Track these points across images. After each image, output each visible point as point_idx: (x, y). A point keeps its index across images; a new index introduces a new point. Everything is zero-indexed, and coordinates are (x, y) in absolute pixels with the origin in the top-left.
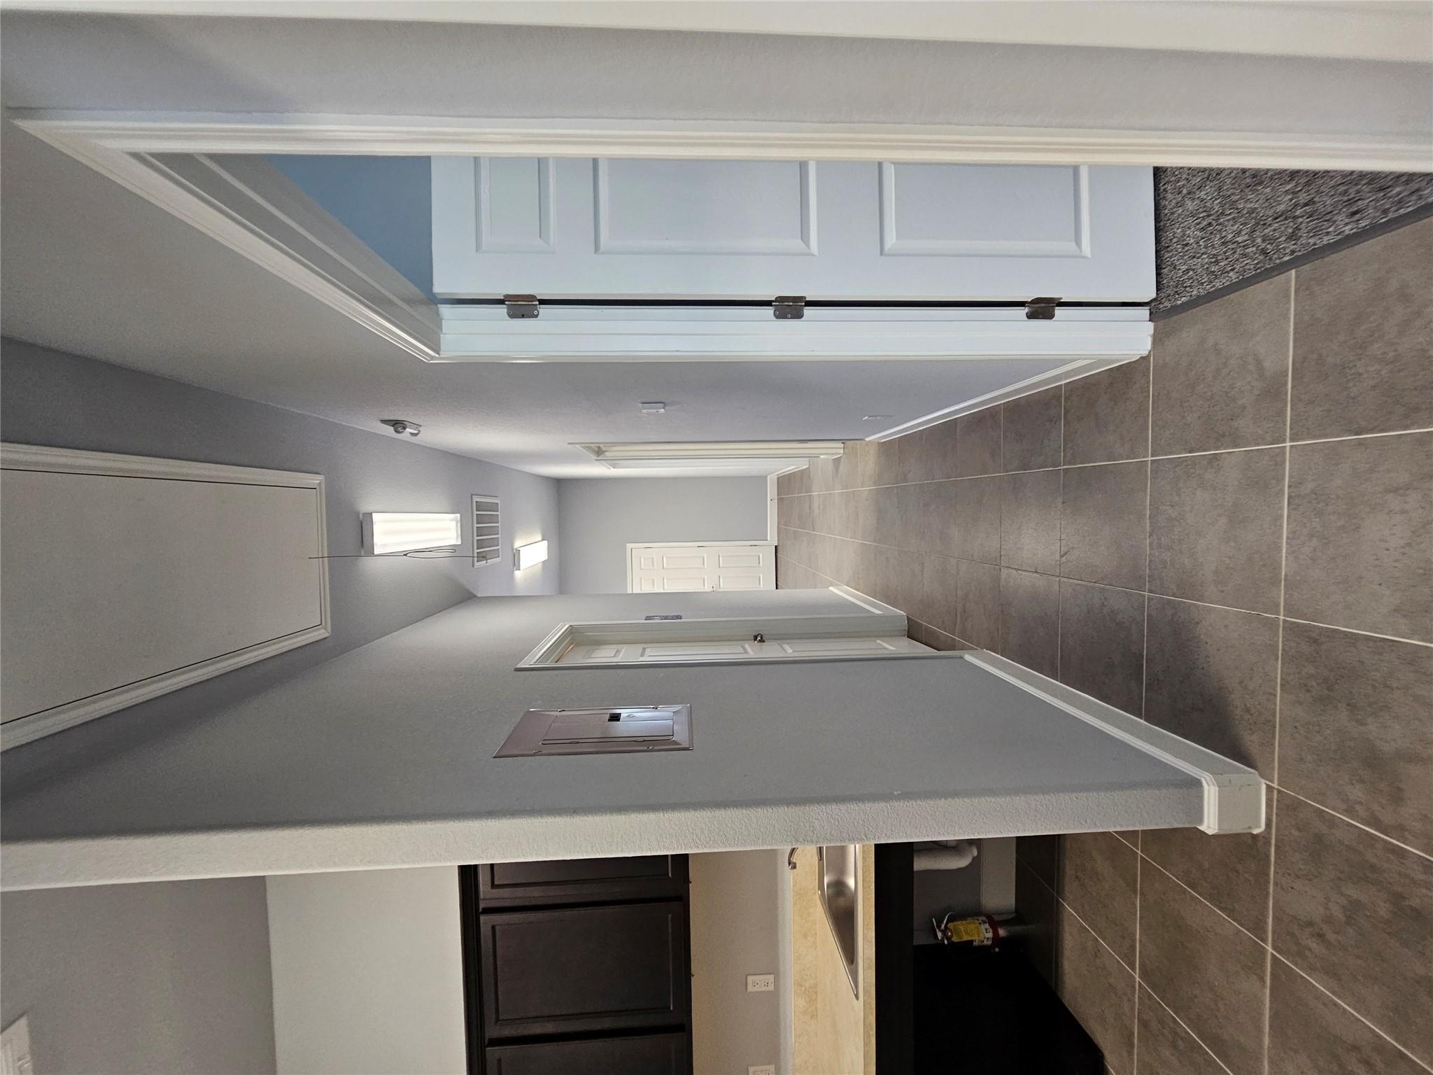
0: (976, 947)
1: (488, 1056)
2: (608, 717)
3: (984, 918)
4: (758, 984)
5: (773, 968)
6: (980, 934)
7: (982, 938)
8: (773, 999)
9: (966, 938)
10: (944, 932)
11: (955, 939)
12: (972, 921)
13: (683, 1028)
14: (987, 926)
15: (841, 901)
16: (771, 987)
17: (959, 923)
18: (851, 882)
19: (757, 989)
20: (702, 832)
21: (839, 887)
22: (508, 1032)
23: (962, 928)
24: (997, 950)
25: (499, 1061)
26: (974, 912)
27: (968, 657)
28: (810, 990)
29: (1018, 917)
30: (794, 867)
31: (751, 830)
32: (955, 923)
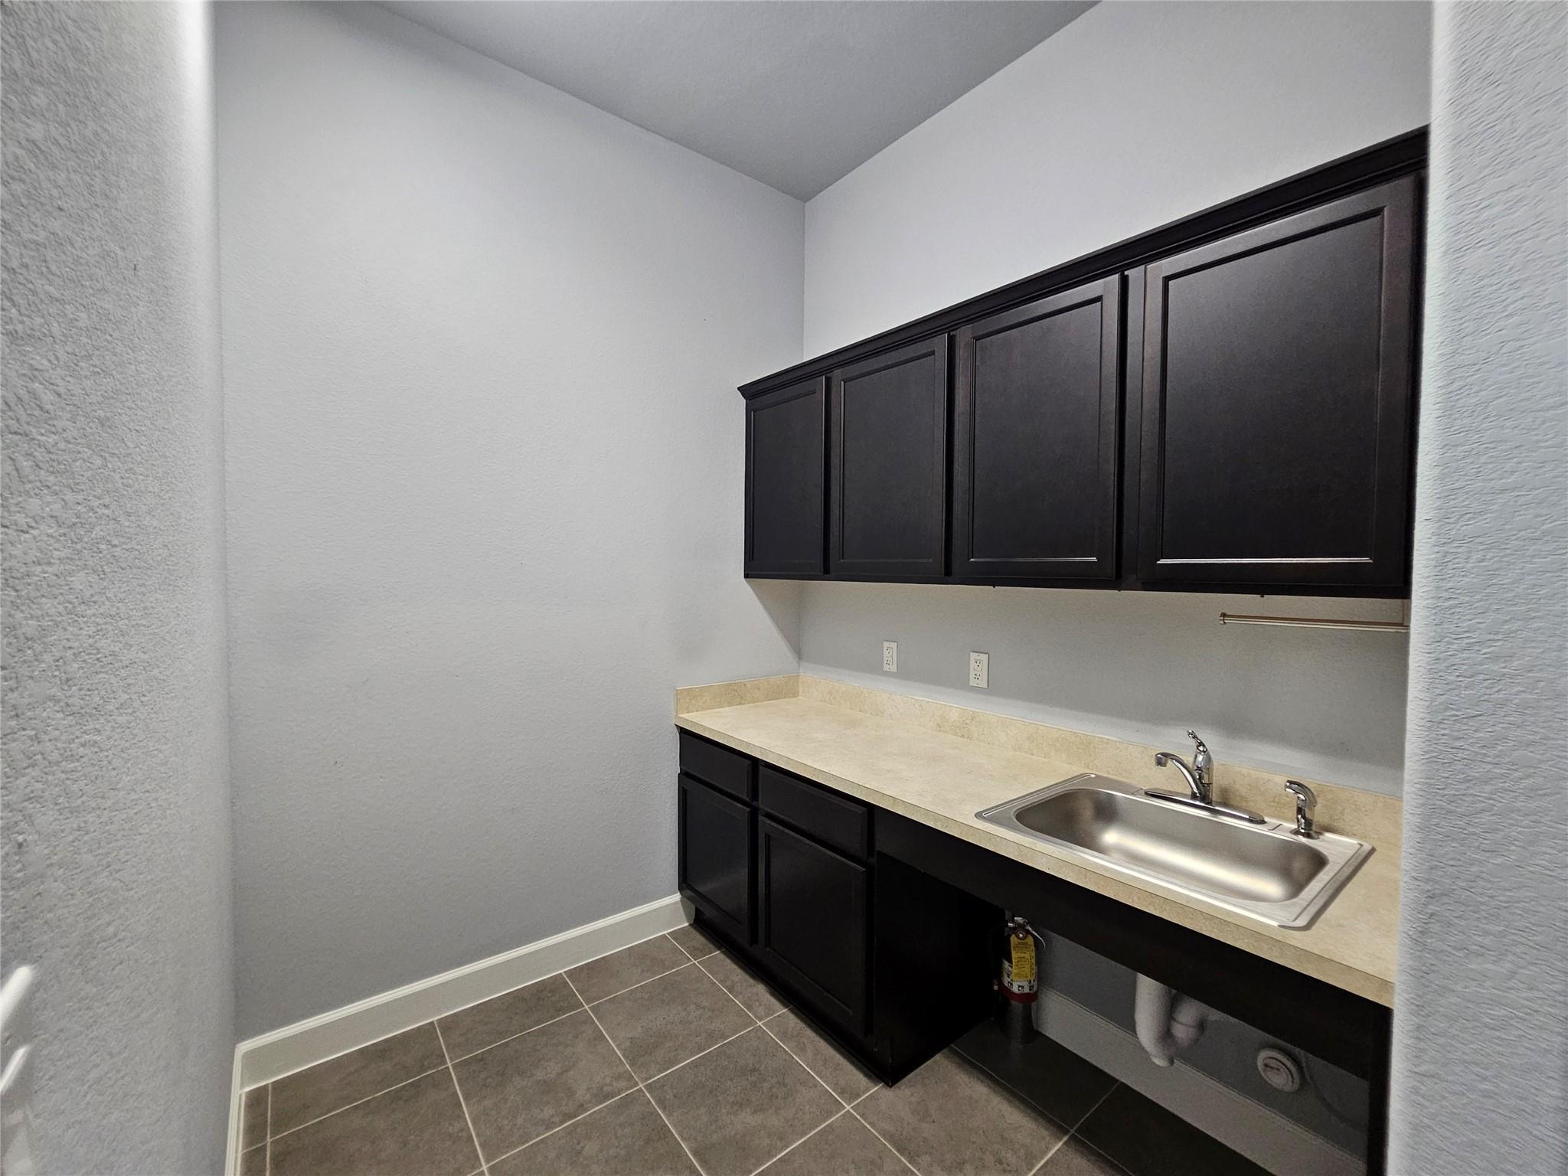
0: (1002, 964)
1: (936, 339)
3: (1035, 989)
4: (978, 666)
5: (993, 689)
6: (1018, 976)
7: (1012, 977)
8: (956, 680)
9: (1014, 955)
10: (1022, 927)
11: (1013, 939)
12: (1033, 971)
13: (948, 573)
14: (1027, 990)
15: (1087, 811)
16: (973, 682)
17: (1033, 954)
18: (1111, 837)
19: (973, 664)
21: (1107, 812)
22: (961, 354)
23: (1027, 956)
24: (996, 988)
25: (933, 353)
26: (1042, 976)
28: (966, 729)
29: (1033, 1034)
30: (1160, 763)
32: (1033, 948)
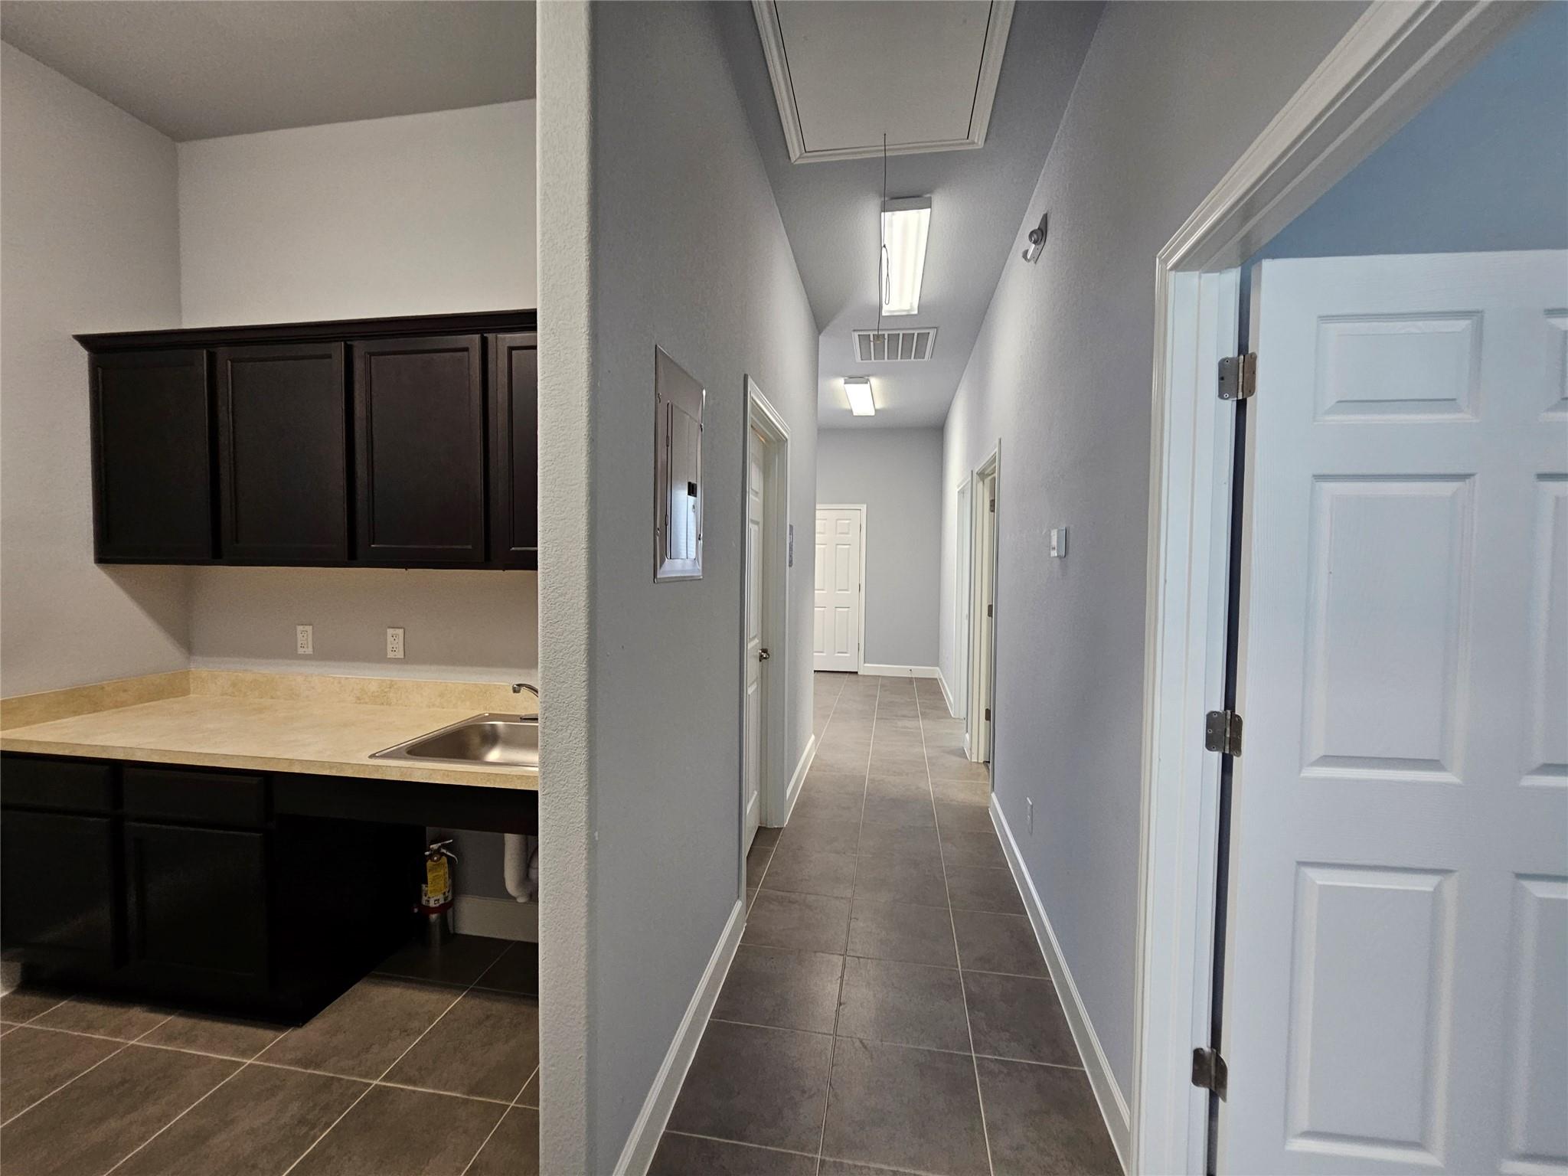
0: (421, 887)
1: (334, 345)
2: (693, 481)
3: (449, 899)
4: (395, 641)
5: (410, 658)
6: (434, 894)
7: (429, 895)
8: (377, 656)
9: (430, 876)
10: (438, 851)
11: (429, 864)
12: (448, 885)
13: (352, 557)
14: (442, 902)
15: (476, 740)
16: (390, 655)
17: (447, 870)
18: (494, 755)
19: (390, 639)
20: (561, 595)
21: (491, 738)
22: (359, 366)
23: (441, 873)
24: (416, 910)
25: (330, 357)
26: (457, 887)
27: (739, 905)
28: (385, 698)
29: (450, 937)
30: (515, 691)
31: (562, 654)
32: (446, 865)
